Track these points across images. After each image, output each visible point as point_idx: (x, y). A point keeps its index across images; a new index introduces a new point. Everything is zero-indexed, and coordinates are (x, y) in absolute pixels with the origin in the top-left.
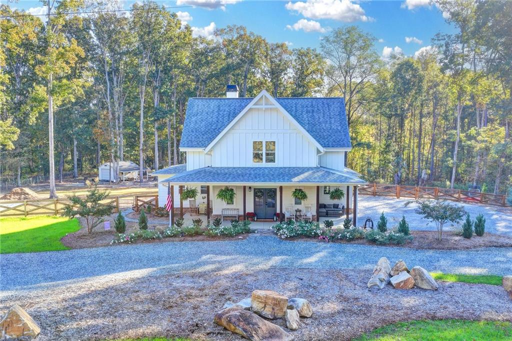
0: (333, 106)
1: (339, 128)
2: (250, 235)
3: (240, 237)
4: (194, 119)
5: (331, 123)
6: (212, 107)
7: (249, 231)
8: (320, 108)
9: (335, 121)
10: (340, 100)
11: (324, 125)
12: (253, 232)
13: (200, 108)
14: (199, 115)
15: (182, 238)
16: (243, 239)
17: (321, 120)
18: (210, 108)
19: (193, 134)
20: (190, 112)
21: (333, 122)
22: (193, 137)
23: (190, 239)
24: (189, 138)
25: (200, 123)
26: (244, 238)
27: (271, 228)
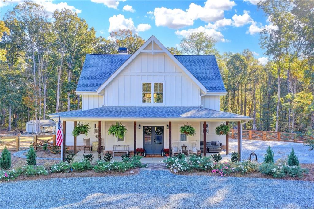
0: (206, 61)
1: (214, 77)
2: (141, 169)
3: (131, 172)
4: (90, 69)
5: (206, 74)
6: (106, 61)
7: (139, 166)
8: (196, 62)
9: (210, 72)
10: (212, 57)
11: (201, 75)
12: (144, 166)
13: (96, 61)
14: (94, 66)
15: (70, 174)
16: (134, 174)
17: (198, 71)
18: (104, 61)
19: (89, 81)
20: (87, 64)
21: (208, 73)
22: (89, 83)
23: (78, 174)
24: (85, 83)
25: (95, 72)
26: (136, 173)
27: (162, 162)
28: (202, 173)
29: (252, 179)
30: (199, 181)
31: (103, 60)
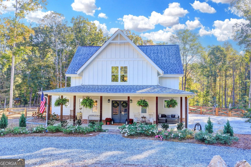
0: (171, 50)
1: (175, 62)
2: (101, 133)
3: (90, 135)
4: (79, 58)
5: (169, 59)
6: (92, 51)
7: (100, 130)
8: (163, 51)
10: (176, 46)
11: (164, 60)
13: (84, 51)
14: (83, 55)
16: (92, 136)
17: (163, 58)
19: (76, 66)
20: (77, 54)
21: (171, 59)
22: (76, 68)
24: (74, 68)
25: (82, 60)
26: (94, 135)
27: (118, 128)
28: (147, 138)
29: (186, 143)
30: (139, 143)
31: (90, 51)
